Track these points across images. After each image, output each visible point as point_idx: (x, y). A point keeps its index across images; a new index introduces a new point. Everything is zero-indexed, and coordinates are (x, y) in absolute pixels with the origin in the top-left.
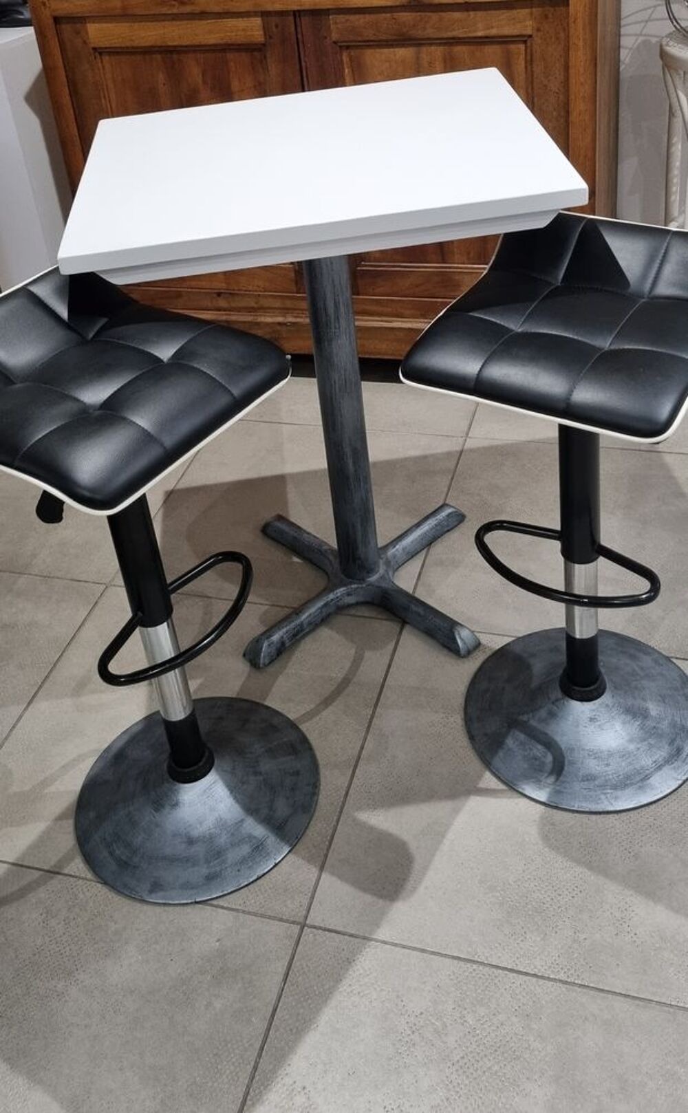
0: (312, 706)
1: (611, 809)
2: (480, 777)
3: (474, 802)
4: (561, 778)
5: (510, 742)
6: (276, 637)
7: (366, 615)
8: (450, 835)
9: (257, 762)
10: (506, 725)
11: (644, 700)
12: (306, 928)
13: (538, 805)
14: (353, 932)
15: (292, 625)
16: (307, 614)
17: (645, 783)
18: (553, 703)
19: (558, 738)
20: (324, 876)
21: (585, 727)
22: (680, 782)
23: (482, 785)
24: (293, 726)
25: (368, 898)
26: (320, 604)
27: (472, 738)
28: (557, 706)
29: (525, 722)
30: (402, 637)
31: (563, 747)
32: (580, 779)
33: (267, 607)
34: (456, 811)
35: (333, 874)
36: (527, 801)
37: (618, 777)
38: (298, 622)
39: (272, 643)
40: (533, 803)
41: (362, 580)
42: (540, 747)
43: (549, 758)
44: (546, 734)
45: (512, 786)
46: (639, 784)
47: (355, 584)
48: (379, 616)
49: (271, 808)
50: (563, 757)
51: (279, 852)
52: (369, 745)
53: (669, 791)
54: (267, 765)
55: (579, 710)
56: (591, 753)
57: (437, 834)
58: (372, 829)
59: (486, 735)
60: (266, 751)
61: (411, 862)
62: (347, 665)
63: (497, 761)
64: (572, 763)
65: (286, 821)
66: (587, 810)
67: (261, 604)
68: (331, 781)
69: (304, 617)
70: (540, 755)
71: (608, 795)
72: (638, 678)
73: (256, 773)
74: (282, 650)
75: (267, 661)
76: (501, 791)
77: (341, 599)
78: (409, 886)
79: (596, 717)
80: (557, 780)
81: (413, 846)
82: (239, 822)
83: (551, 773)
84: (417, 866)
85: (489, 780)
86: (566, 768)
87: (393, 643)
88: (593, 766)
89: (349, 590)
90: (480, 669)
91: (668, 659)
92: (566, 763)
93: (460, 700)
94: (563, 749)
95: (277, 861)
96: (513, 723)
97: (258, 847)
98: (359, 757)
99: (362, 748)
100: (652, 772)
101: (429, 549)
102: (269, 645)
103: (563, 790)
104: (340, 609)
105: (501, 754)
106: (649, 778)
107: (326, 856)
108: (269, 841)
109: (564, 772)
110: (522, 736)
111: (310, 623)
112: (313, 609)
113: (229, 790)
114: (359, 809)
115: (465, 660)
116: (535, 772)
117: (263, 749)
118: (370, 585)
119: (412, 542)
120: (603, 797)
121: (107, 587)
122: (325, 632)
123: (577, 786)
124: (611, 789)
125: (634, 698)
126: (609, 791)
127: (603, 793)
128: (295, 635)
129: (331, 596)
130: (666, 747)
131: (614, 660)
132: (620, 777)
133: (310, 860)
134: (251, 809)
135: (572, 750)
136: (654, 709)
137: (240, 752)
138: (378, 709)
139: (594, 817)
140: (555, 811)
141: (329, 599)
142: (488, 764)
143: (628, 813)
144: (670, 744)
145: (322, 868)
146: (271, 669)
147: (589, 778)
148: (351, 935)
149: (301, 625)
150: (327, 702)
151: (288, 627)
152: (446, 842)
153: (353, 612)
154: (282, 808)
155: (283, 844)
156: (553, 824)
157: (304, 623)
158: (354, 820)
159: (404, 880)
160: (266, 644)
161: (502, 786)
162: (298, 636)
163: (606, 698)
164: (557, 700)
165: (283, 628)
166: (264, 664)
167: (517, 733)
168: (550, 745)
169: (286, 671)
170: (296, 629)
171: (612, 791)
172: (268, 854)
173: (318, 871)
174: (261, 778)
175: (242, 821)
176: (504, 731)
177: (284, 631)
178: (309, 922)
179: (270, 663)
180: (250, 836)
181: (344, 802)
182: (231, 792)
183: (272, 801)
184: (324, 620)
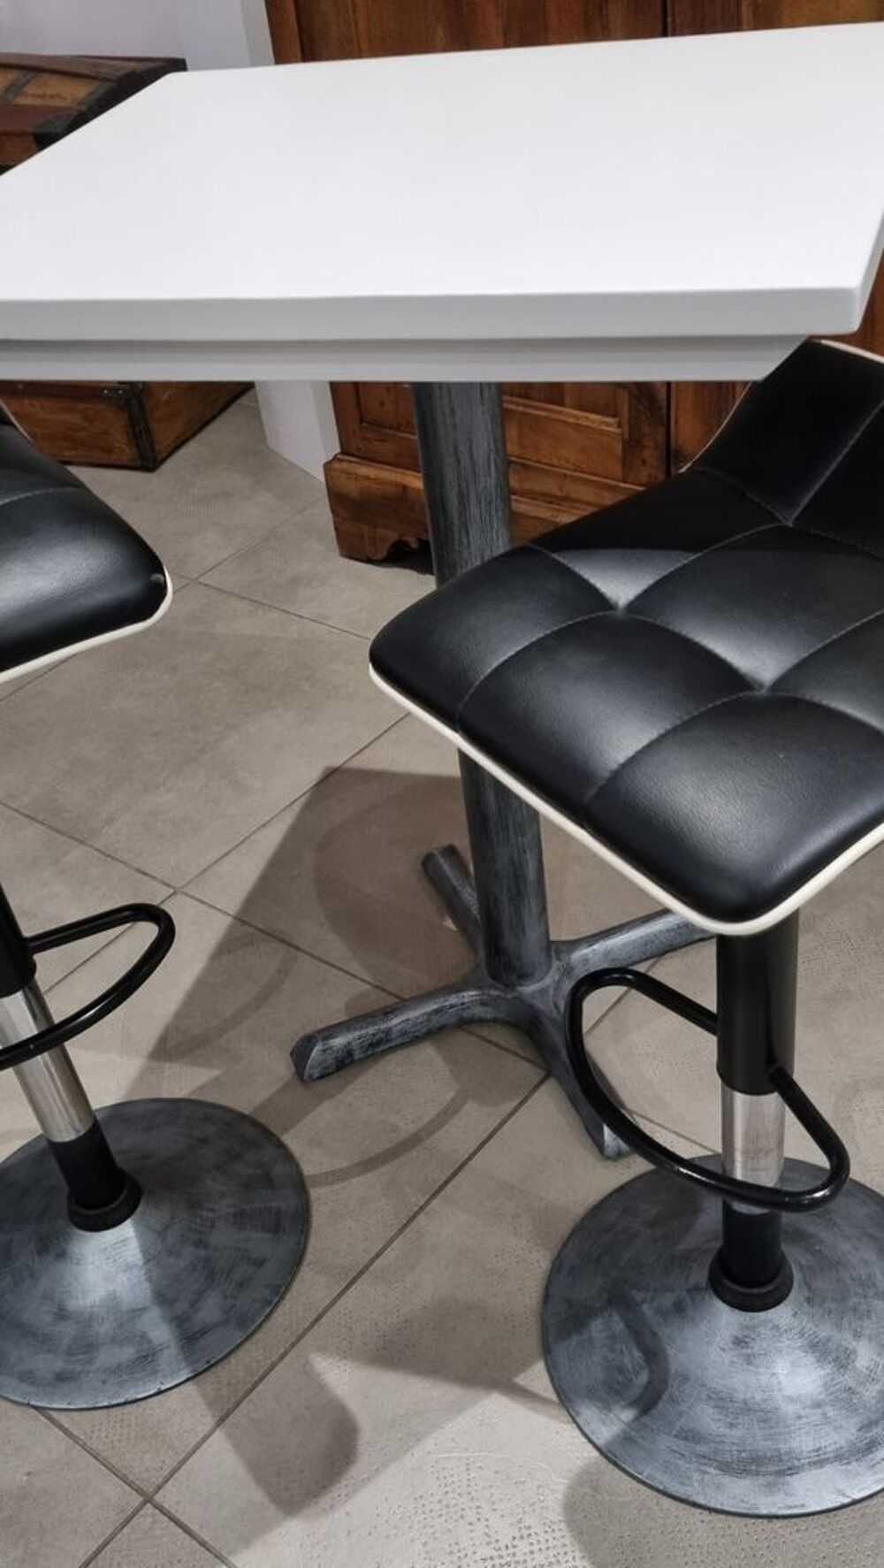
0: (345, 1164)
1: (701, 1500)
2: (524, 1365)
3: (495, 1405)
4: (646, 1419)
5: (597, 1328)
6: (338, 1042)
7: (502, 1042)
8: (429, 1444)
9: (212, 1227)
10: (605, 1296)
11: (857, 1335)
12: (149, 1505)
13: (590, 1446)
14: (207, 1539)
15: (371, 1030)
16: (403, 1018)
17: (781, 1480)
18: (689, 1291)
19: (671, 1351)
20: (218, 1431)
21: (723, 1350)
22: (847, 1501)
23: (521, 1380)
24: (300, 1186)
25: (257, 1494)
26: (431, 1007)
27: (547, 1297)
28: (693, 1300)
29: (637, 1304)
30: (538, 1094)
31: (673, 1369)
32: (674, 1433)
33: (368, 987)
34: (458, 1408)
35: (229, 1436)
36: (577, 1433)
37: (740, 1452)
38: (383, 1026)
39: (331, 1048)
40: (584, 1440)
41: (510, 986)
42: (637, 1354)
43: (643, 1378)
44: (655, 1335)
45: (566, 1398)
46: (771, 1478)
47: (497, 989)
48: (521, 1052)
49: (193, 1304)
50: (666, 1385)
51: (173, 1374)
52: (390, 1254)
53: (818, 1508)
54: (223, 1236)
55: (724, 1319)
56: (713, 1396)
57: (410, 1432)
58: (322, 1388)
59: (568, 1300)
60: (235, 1215)
61: (348, 1464)
62: (431, 1113)
63: (561, 1351)
64: (674, 1401)
65: (204, 1332)
66: (661, 1487)
67: (363, 980)
68: (310, 1288)
69: (395, 1021)
70: (630, 1366)
71: (706, 1476)
72: (871, 1293)
73: (199, 1244)
74: (345, 1063)
75: (316, 1075)
76: (546, 1401)
77: (469, 1008)
78: (325, 1500)
79: (747, 1340)
80: (637, 1419)
81: (365, 1437)
82: (139, 1310)
83: (633, 1403)
84: (354, 1472)
85: (537, 1377)
86: (661, 1404)
87: (515, 1103)
88: (708, 1419)
89: (485, 997)
90: (621, 1189)
92: (665, 1396)
93: (565, 1227)
94: (673, 1371)
95: (163, 1388)
96: (618, 1299)
97: (146, 1357)
98: (367, 1267)
99: (378, 1255)
100: (803, 1465)
101: (656, 962)
102: (324, 1051)
103: (640, 1440)
104: (465, 1023)
105: (574, 1341)
106: (791, 1475)
107: (237, 1405)
108: (166, 1353)
109: (654, 1412)
110: (618, 1325)
111: (403, 1033)
112: (415, 1014)
113: (145, 1256)
114: (323, 1349)
115: (609, 1163)
116: (611, 1391)
117: (230, 1211)
118: (519, 999)
119: (625, 945)
120: (696, 1476)
121: (175, 893)
122: (427, 1051)
123: (665, 1442)
124: (716, 1468)
125: (839, 1326)
126: (712, 1471)
127: (700, 1470)
128: (372, 1045)
129: (453, 1000)
130: (854, 1430)
131: (846, 1247)
132: (743, 1454)
133: (211, 1403)
134: (163, 1298)
135: (686, 1378)
136: (866, 1355)
137: (194, 1204)
138: (435, 1202)
139: (666, 1502)
140: (611, 1467)
141: (447, 1003)
142: (547, 1352)
143: (730, 1518)
144: (860, 1430)
145: (221, 1421)
146: (321, 1086)
147: (693, 1436)
148: (203, 1544)
149: (388, 1032)
150: (369, 1164)
151: (364, 1032)
152: (418, 1452)
153: (485, 1031)
154: (210, 1310)
155: (184, 1364)
156: (594, 1488)
157: (394, 1031)
158: (307, 1362)
159: (325, 1487)
160: (318, 1048)
161: (551, 1394)
162: (378, 1048)
163: (781, 1315)
164: (697, 1288)
165: (355, 1029)
166: (311, 1076)
167: (616, 1317)
168: (653, 1355)
169: (339, 1097)
170: (377, 1037)
171: (718, 1472)
172: (155, 1372)
173: (213, 1423)
174: (203, 1253)
175: (144, 1309)
176: (598, 1305)
177: (357, 1033)
178: (158, 1498)
179: (322, 1077)
180: (144, 1336)
181: (306, 1331)
182: (147, 1261)
183: (201, 1294)
184: (431, 1033)
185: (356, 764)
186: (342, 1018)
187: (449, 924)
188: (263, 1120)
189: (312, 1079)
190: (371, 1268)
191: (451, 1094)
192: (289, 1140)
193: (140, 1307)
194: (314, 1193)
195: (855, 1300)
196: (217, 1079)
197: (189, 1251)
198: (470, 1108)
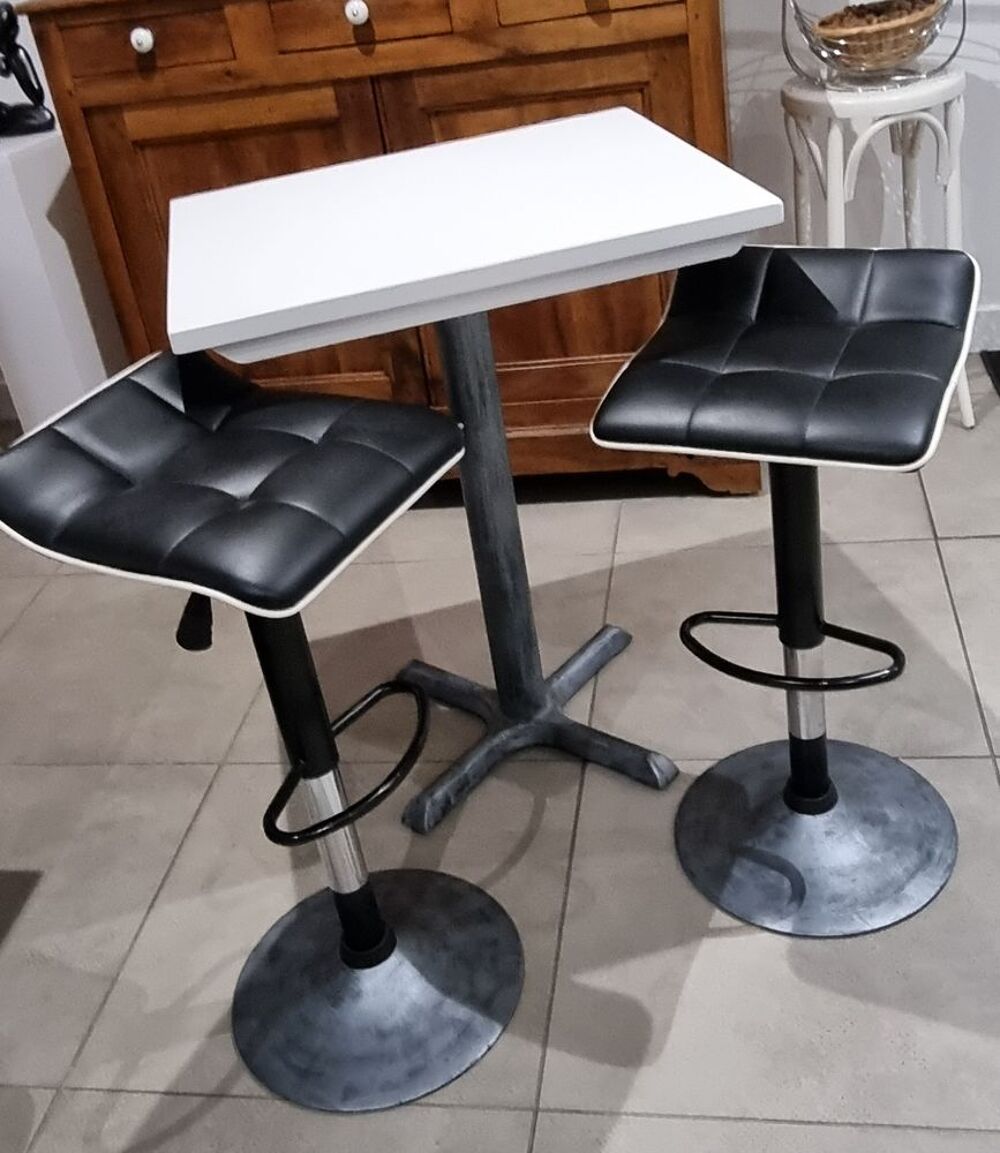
1: (867, 928)
2: (709, 917)
3: (708, 945)
4: (804, 905)
5: (737, 872)
6: (439, 794)
8: (688, 985)
10: (728, 853)
11: (880, 805)
12: (540, 1113)
14: (597, 1109)
15: (456, 778)
16: (470, 765)
17: (901, 894)
18: (780, 822)
19: (791, 860)
20: (548, 1051)
21: (822, 842)
22: (938, 888)
23: (711, 925)
25: (607, 1068)
26: (483, 751)
27: (690, 875)
28: (785, 825)
29: (751, 848)
30: (587, 777)
31: (800, 870)
32: (826, 902)
34: (690, 958)
35: (559, 1048)
36: (769, 934)
37: (867, 892)
38: (461, 774)
39: (436, 801)
40: (777, 936)
41: (530, 718)
42: (773, 872)
43: (787, 884)
44: (777, 858)
45: (747, 920)
46: (895, 897)
47: (521, 723)
49: (471, 985)
50: (802, 880)
51: (492, 1033)
52: (572, 900)
53: (927, 900)
54: (457, 938)
55: (813, 825)
57: (671, 985)
58: (595, 992)
61: (649, 1023)
62: (528, 815)
63: (727, 894)
64: (814, 885)
65: (492, 998)
68: (537, 946)
69: (467, 768)
70: (774, 882)
71: (861, 914)
74: (447, 809)
75: (433, 823)
76: (737, 928)
77: (507, 743)
78: (652, 1048)
79: (832, 830)
80: (799, 906)
81: (648, 1003)
82: (438, 1005)
83: (792, 900)
85: (720, 918)
86: (807, 892)
87: (578, 785)
88: (838, 885)
92: (807, 887)
95: (491, 1044)
96: (737, 851)
97: (464, 1031)
98: (563, 914)
99: (564, 904)
100: (905, 882)
102: (433, 804)
103: (808, 916)
105: (729, 887)
106: (903, 889)
107: (547, 1029)
108: (477, 1023)
109: (806, 899)
110: (750, 865)
111: (476, 772)
112: (477, 758)
113: (419, 970)
114: (576, 972)
115: (665, 792)
116: (773, 902)
118: (539, 723)
119: (578, 671)
120: (855, 917)
121: (220, 767)
123: (825, 909)
124: (864, 906)
125: (869, 805)
126: (861, 909)
127: (854, 913)
128: (460, 789)
129: (496, 741)
132: (871, 892)
133: (528, 1036)
135: (811, 870)
139: (849, 941)
141: (494, 744)
142: (715, 900)
143: (887, 929)
144: (918, 849)
145: (545, 1044)
147: (835, 898)
148: (596, 1113)
149: (466, 777)
151: (451, 782)
154: (485, 984)
155: (493, 1023)
156: (803, 956)
157: (469, 774)
158: (571, 983)
160: (428, 804)
162: (465, 789)
164: (785, 818)
165: (445, 782)
166: (430, 827)
167: (745, 861)
168: (784, 868)
170: (461, 783)
171: (866, 908)
173: (541, 1048)
174: (452, 952)
176: (727, 860)
178: (542, 1106)
179: (439, 822)
180: (453, 1019)
181: (556, 969)
183: (471, 977)
189: (432, 829)
190: (567, 913)
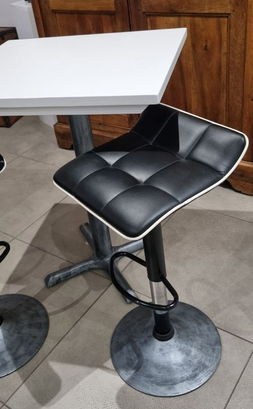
0: (59, 309)
1: (152, 394)
2: (106, 360)
3: (98, 372)
4: (137, 373)
5: (125, 349)
6: (57, 276)
7: (100, 274)
8: (80, 384)
9: (22, 328)
10: (127, 340)
11: (192, 346)
12: (4, 406)
13: (123, 381)
15: (66, 272)
16: (74, 269)
17: (172, 386)
18: (148, 337)
19: (144, 354)
20: (24, 384)
21: (157, 352)
22: (190, 391)
23: (105, 365)
24: (46, 316)
25: (34, 401)
26: (81, 266)
27: (112, 342)
28: (149, 339)
29: (135, 341)
30: (109, 288)
32: (145, 376)
33: (65, 261)
34: (89, 373)
35: (27, 385)
36: (119, 378)
37: (162, 379)
38: (69, 271)
39: (55, 278)
40: (121, 380)
41: (102, 259)
42: (135, 355)
43: (137, 361)
44: (140, 350)
45: (117, 368)
46: (170, 386)
47: (98, 260)
48: (105, 277)
49: (17, 349)
50: (143, 362)
51: (11, 370)
52: (71, 333)
53: (182, 393)
54: (26, 331)
55: (158, 344)
56: (155, 365)
57: (75, 381)
58: (52, 370)
59: (117, 342)
60: (29, 324)
61: (59, 391)
62: (82, 294)
63: (115, 356)
64: (145, 367)
65: (20, 357)
66: (141, 391)
67: (64, 259)
68: (49, 343)
69: (72, 270)
70: (133, 359)
71: (153, 387)
72: (195, 335)
73: (19, 333)
74: (59, 282)
75: (51, 285)
76: (112, 370)
77: (91, 265)
78: (52, 401)
79: (163, 349)
80: (135, 373)
81: (63, 383)
82: (2, 352)
83: (134, 369)
84: (60, 393)
85: (109, 364)
86: (141, 369)
87: (104, 290)
88: (154, 372)
89: (96, 262)
90: (132, 312)
91: (216, 328)
92: (142, 366)
93: (117, 323)
94: (144, 358)
95: (9, 373)
96: (130, 341)
97: (4, 365)
98: (64, 336)
99: (67, 333)
100: (178, 382)
101: (140, 251)
102: (53, 279)
103: (136, 378)
104: (91, 269)
105: (119, 353)
106: (175, 385)
107: (29, 376)
108: (9, 364)
109: (139, 370)
110: (130, 348)
111: (74, 273)
112: (77, 268)
113: (4, 337)
114: (52, 360)
115: (129, 305)
116: (129, 365)
117: (27, 323)
118: (104, 262)
119: (132, 247)
120: (151, 387)
121: (14, 239)
122: (81, 278)
123: (143, 379)
124: (156, 384)
125: (187, 344)
126: (155, 385)
127: (151, 385)
128: (66, 277)
129: (87, 263)
130: (191, 372)
131: (189, 323)
132: (163, 380)
133: (22, 376)
134: (9, 348)
135: (147, 361)
136: (194, 351)
137: (18, 322)
138: (83, 318)
139: (143, 394)
140: (129, 386)
141: (86, 264)
142: (112, 356)
143: (160, 398)
144: (193, 371)
145: (24, 381)
146: (52, 289)
147: (150, 376)
149: (70, 273)
150: (65, 309)
151: (64, 273)
152: (77, 386)
153: (96, 272)
154: (21, 351)
155: (14, 366)
156: (124, 393)
157: (72, 272)
158: (48, 364)
159: (52, 398)
160: (51, 278)
161: (113, 368)
162: (67, 278)
163: (171, 342)
164: (150, 336)
165: (61, 273)
166: (49, 286)
167: (130, 346)
168: (139, 355)
169: (57, 291)
170: (67, 274)
171: (156, 385)
172: (6, 369)
173: (22, 382)
174: (20, 335)
175: (4, 352)
176: (125, 343)
177: (62, 274)
178: (7, 404)
179: (52, 286)
180: (3, 359)
181: (48, 355)
182: (4, 339)
183: (19, 346)
184: (82, 273)
185: (62, 202)
186: (58, 270)
187: (87, 243)
188: (37, 298)
189: (50, 287)
190: (65, 337)
191: (87, 289)
192: (45, 304)
193: (3, 351)
194: (50, 317)
195: (191, 337)
196: (24, 288)
197: (16, 335)
198: (92, 292)
